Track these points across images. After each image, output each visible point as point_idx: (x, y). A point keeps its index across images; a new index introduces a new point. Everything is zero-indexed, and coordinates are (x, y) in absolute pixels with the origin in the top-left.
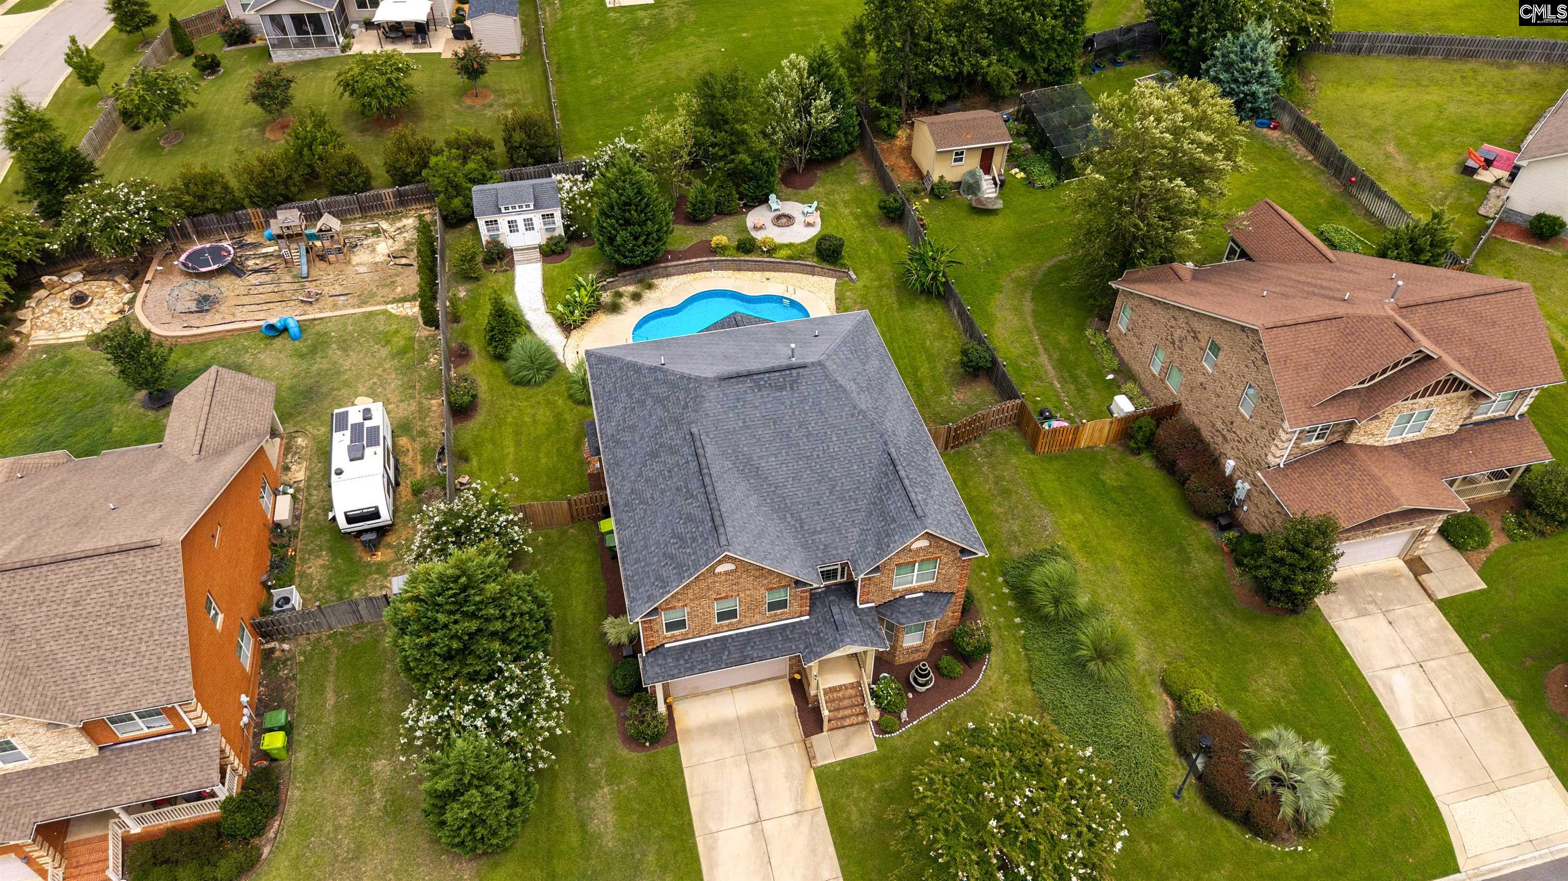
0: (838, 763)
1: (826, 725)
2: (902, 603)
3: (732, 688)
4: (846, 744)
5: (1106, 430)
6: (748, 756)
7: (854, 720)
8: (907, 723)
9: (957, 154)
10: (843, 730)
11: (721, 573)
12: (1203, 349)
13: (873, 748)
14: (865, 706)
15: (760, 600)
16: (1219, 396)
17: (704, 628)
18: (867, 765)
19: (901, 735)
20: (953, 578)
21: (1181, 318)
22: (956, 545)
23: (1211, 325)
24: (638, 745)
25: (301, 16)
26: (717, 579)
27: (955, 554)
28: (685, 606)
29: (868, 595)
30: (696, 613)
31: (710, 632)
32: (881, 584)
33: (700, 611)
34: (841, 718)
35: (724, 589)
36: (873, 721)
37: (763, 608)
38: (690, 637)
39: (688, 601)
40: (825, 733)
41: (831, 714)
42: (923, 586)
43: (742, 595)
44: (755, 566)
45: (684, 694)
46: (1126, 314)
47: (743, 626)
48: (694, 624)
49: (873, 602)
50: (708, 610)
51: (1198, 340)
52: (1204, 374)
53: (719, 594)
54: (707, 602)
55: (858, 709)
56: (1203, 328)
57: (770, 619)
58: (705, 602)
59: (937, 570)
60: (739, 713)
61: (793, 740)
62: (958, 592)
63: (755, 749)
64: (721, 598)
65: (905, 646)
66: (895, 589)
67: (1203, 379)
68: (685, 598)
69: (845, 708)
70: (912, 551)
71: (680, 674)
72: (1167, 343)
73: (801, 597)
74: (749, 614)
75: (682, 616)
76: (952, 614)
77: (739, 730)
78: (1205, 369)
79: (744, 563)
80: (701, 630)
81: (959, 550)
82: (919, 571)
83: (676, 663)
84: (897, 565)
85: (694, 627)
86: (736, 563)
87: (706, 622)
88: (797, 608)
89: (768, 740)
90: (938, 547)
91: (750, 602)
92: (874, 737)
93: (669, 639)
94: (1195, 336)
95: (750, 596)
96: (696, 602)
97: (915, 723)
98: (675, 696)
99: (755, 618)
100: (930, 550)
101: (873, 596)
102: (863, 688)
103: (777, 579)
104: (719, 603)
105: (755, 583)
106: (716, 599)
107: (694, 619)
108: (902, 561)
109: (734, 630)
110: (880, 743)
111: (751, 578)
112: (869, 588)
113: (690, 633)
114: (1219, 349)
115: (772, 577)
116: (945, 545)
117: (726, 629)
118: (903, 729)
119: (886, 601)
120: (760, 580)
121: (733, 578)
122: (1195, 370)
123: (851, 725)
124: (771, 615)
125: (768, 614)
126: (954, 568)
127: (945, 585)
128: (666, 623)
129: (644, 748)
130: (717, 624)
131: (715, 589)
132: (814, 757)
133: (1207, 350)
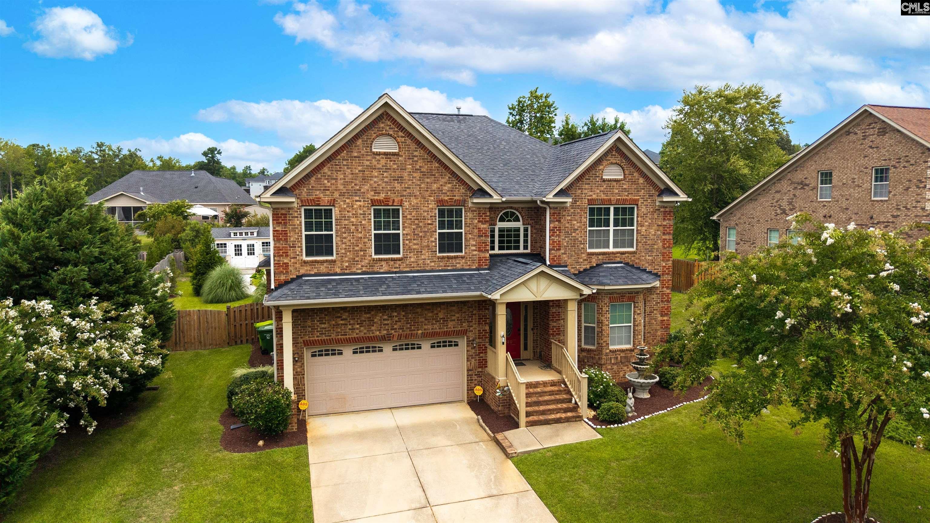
0: (548, 449)
1: (523, 419)
2: (601, 270)
3: (390, 408)
4: (555, 435)
6: (411, 454)
7: (562, 415)
8: (634, 417)
10: (548, 425)
11: (379, 154)
12: (815, 188)
13: (596, 436)
14: (573, 401)
15: (429, 222)
16: (847, 209)
17: (357, 259)
18: (592, 448)
19: (632, 425)
20: (656, 247)
21: (784, 185)
22: (653, 184)
23: (816, 162)
24: (246, 446)
25: (130, 208)
26: (374, 162)
27: (654, 201)
28: (334, 206)
29: (559, 250)
30: (346, 222)
31: (364, 269)
32: (573, 234)
33: (352, 220)
34: (543, 413)
35: (384, 185)
36: (588, 418)
37: (433, 239)
38: (338, 270)
39: (336, 195)
40: (523, 428)
41: (528, 408)
42: (623, 253)
43: (406, 204)
44: (422, 152)
45: (325, 411)
46: (731, 236)
47: (408, 269)
48: (344, 246)
49: (566, 266)
50: (363, 222)
51: (807, 185)
52: (824, 206)
53: (377, 193)
54: (362, 203)
55: (565, 406)
56: (808, 172)
57: (441, 264)
58: (358, 203)
59: (635, 228)
60: (400, 423)
61: (477, 440)
62: (663, 274)
63: (422, 448)
64: (380, 202)
65: (611, 347)
66: (589, 251)
67: (825, 211)
68: (334, 187)
69: (547, 403)
70: (604, 181)
71: (318, 296)
72: (778, 217)
73: (480, 230)
74: (415, 247)
75: (329, 227)
76: (660, 318)
77: (399, 435)
78: (823, 202)
79: (409, 141)
80: (353, 262)
81: (657, 193)
82: (615, 225)
83: (315, 289)
84: (590, 202)
85: (343, 251)
86: (399, 139)
87: (360, 246)
88: (475, 253)
89: (440, 440)
90: (634, 182)
91: (416, 222)
92: (594, 429)
93: (309, 268)
94: (803, 185)
95: (416, 208)
96: (348, 201)
97: (646, 417)
98: (312, 413)
99: (423, 257)
100: (625, 187)
101: (565, 254)
102: (568, 383)
103: (450, 185)
104: (377, 213)
105: (423, 186)
106: (373, 203)
107: (344, 235)
108: (594, 196)
109: (396, 273)
110: (605, 432)
111: (417, 175)
112: (559, 236)
113: (338, 264)
114: (831, 173)
115: (443, 180)
116: (641, 181)
117: (385, 268)
118: (633, 421)
119: (582, 270)
120: (428, 180)
121: (395, 166)
122: (813, 212)
123: (558, 421)
124: (443, 258)
125: (438, 255)
126: (655, 227)
127: (648, 258)
128: (306, 235)
129: (254, 448)
130: (374, 256)
131: (372, 182)
132: (511, 446)
133: (819, 186)
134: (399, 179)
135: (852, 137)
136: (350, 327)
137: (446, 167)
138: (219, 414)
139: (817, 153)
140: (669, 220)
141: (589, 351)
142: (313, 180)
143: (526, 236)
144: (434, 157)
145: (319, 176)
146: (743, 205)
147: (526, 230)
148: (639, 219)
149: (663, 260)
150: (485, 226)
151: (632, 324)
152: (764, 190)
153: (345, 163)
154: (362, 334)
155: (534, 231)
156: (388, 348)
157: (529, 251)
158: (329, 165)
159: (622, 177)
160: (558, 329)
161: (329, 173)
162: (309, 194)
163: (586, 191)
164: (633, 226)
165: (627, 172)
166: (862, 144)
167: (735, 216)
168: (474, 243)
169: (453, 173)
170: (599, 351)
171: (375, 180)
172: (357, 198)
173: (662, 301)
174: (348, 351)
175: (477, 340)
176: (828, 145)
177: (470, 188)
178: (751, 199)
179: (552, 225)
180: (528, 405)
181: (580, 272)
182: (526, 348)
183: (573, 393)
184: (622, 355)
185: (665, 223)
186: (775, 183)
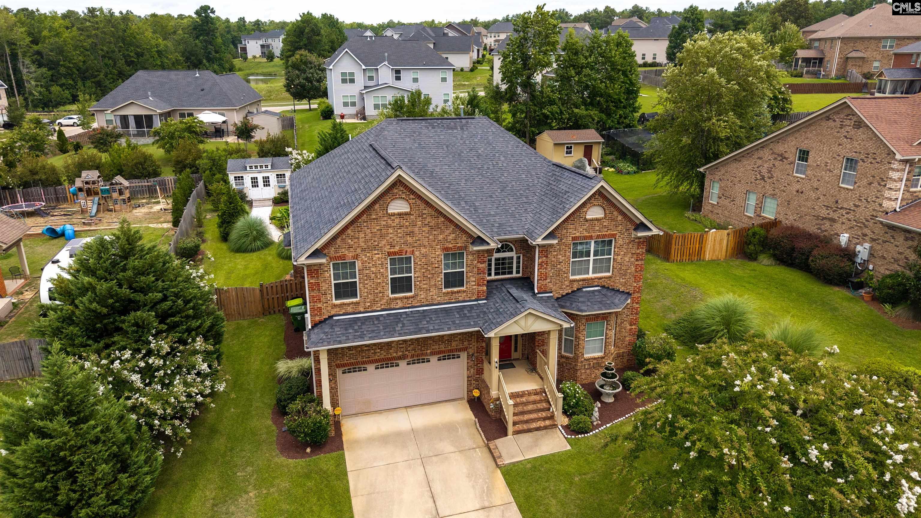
0: (528, 461)
1: (510, 429)
2: (580, 294)
3: (406, 407)
4: (536, 444)
5: (725, 242)
6: (423, 461)
7: (542, 424)
8: (598, 426)
9: (567, 148)
10: (530, 434)
11: (394, 215)
12: (792, 163)
13: (566, 447)
14: (551, 410)
15: (436, 266)
16: (817, 189)
17: (377, 299)
18: (562, 461)
19: (595, 435)
20: (629, 271)
21: (766, 154)
22: (630, 220)
23: (796, 138)
24: (298, 452)
25: (141, 116)
26: (390, 222)
27: (630, 234)
28: (357, 259)
29: (546, 279)
30: (368, 272)
31: (383, 307)
32: (558, 266)
33: (372, 269)
34: (527, 422)
35: (398, 239)
36: (562, 426)
37: (440, 279)
38: (362, 310)
39: (359, 251)
40: (510, 436)
41: (515, 417)
42: (600, 278)
43: (417, 253)
44: (430, 210)
45: (354, 412)
46: (715, 188)
47: (419, 304)
48: (366, 290)
49: (551, 292)
50: (381, 270)
51: (786, 159)
52: (798, 181)
53: (392, 246)
54: (380, 256)
55: (544, 414)
56: (788, 146)
57: (446, 298)
58: (377, 256)
59: (612, 257)
60: (414, 426)
61: (474, 446)
62: (634, 293)
63: (431, 454)
64: (395, 253)
65: (586, 356)
66: (572, 278)
67: (798, 187)
68: (356, 245)
69: (530, 412)
70: (587, 221)
71: (347, 340)
72: (757, 182)
73: (479, 269)
74: (425, 286)
75: (354, 276)
76: (629, 327)
77: (414, 439)
78: (797, 177)
79: (419, 202)
80: (374, 302)
81: (633, 227)
82: (594, 256)
83: (344, 332)
84: (574, 239)
85: (366, 294)
86: (410, 201)
87: (379, 289)
88: (474, 287)
89: (446, 447)
90: (613, 220)
91: (425, 266)
92: (566, 438)
93: (338, 309)
94: (783, 158)
95: (425, 256)
96: (368, 255)
97: (608, 425)
98: (344, 414)
99: (431, 294)
100: (605, 224)
101: (551, 282)
102: (548, 393)
103: (454, 235)
104: (393, 261)
105: (431, 237)
106: (389, 254)
107: (366, 282)
108: (578, 234)
109: (409, 308)
110: (573, 442)
111: (426, 229)
112: (546, 269)
113: (362, 304)
114: (808, 152)
115: (448, 232)
116: (620, 218)
117: (400, 305)
118: (597, 431)
119: (564, 294)
120: (435, 232)
121: (407, 224)
122: (788, 184)
123: (538, 429)
124: (448, 293)
125: (444, 290)
126: (630, 255)
127: (621, 280)
128: (335, 284)
129: (304, 455)
130: (391, 296)
131: (388, 238)
132: (500, 457)
133: (797, 161)
134: (411, 234)
135: (831, 123)
136: (373, 351)
137: (451, 221)
138: (270, 411)
139: (798, 131)
140: (643, 248)
141: (567, 358)
142: (339, 241)
143: (518, 262)
144: (440, 213)
145: (344, 237)
146: (728, 163)
147: (518, 258)
148: (616, 250)
149: (635, 282)
150: (483, 265)
151: (604, 337)
152: (748, 154)
153: (365, 224)
154: (382, 356)
155: (526, 259)
156: (403, 364)
157: (520, 275)
158: (352, 228)
159: (603, 216)
160: (543, 341)
161: (352, 234)
162: (336, 252)
163: (571, 230)
164: (610, 255)
165: (607, 212)
166: (838, 132)
167: (720, 171)
168: (474, 279)
169: (457, 226)
170: (576, 359)
171: (391, 236)
172: (376, 252)
173: (632, 314)
174: (371, 368)
175: (476, 355)
176: (809, 125)
177: (470, 236)
178: (735, 159)
179: (540, 260)
180: (515, 414)
181: (563, 296)
182: (516, 350)
183: (552, 403)
184: (595, 361)
185: (638, 251)
186: (758, 149)
